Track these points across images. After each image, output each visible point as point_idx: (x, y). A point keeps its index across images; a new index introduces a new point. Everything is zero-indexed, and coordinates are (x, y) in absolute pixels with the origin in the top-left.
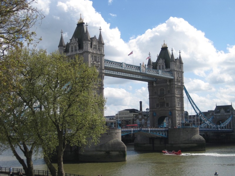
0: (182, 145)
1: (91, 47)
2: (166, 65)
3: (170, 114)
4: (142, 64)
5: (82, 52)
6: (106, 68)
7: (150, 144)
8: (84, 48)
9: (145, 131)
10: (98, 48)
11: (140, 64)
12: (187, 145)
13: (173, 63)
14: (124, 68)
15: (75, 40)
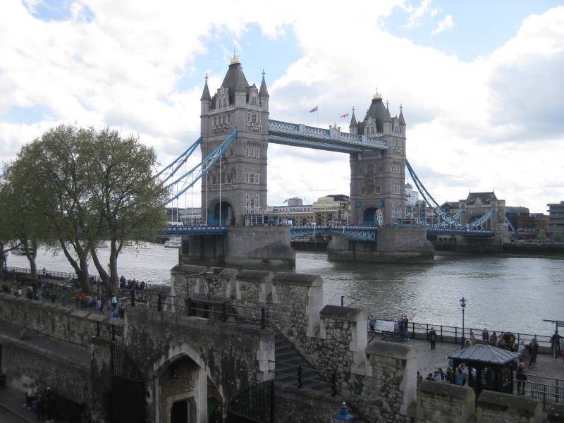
0: (397, 254)
1: (247, 101)
2: (378, 127)
3: (381, 204)
4: (333, 127)
5: (233, 109)
6: (271, 133)
7: (350, 250)
8: (237, 102)
9: (336, 230)
10: (258, 102)
11: (330, 126)
12: (405, 253)
13: (388, 124)
14: (301, 132)
15: (224, 89)
